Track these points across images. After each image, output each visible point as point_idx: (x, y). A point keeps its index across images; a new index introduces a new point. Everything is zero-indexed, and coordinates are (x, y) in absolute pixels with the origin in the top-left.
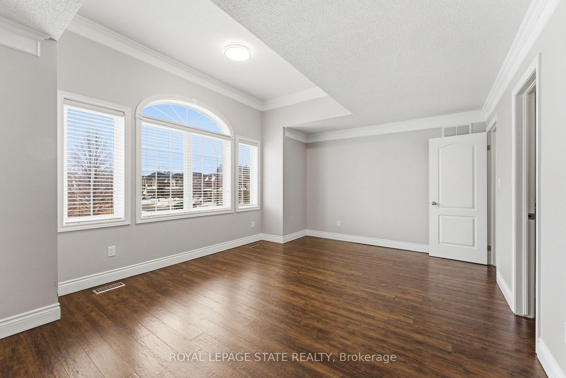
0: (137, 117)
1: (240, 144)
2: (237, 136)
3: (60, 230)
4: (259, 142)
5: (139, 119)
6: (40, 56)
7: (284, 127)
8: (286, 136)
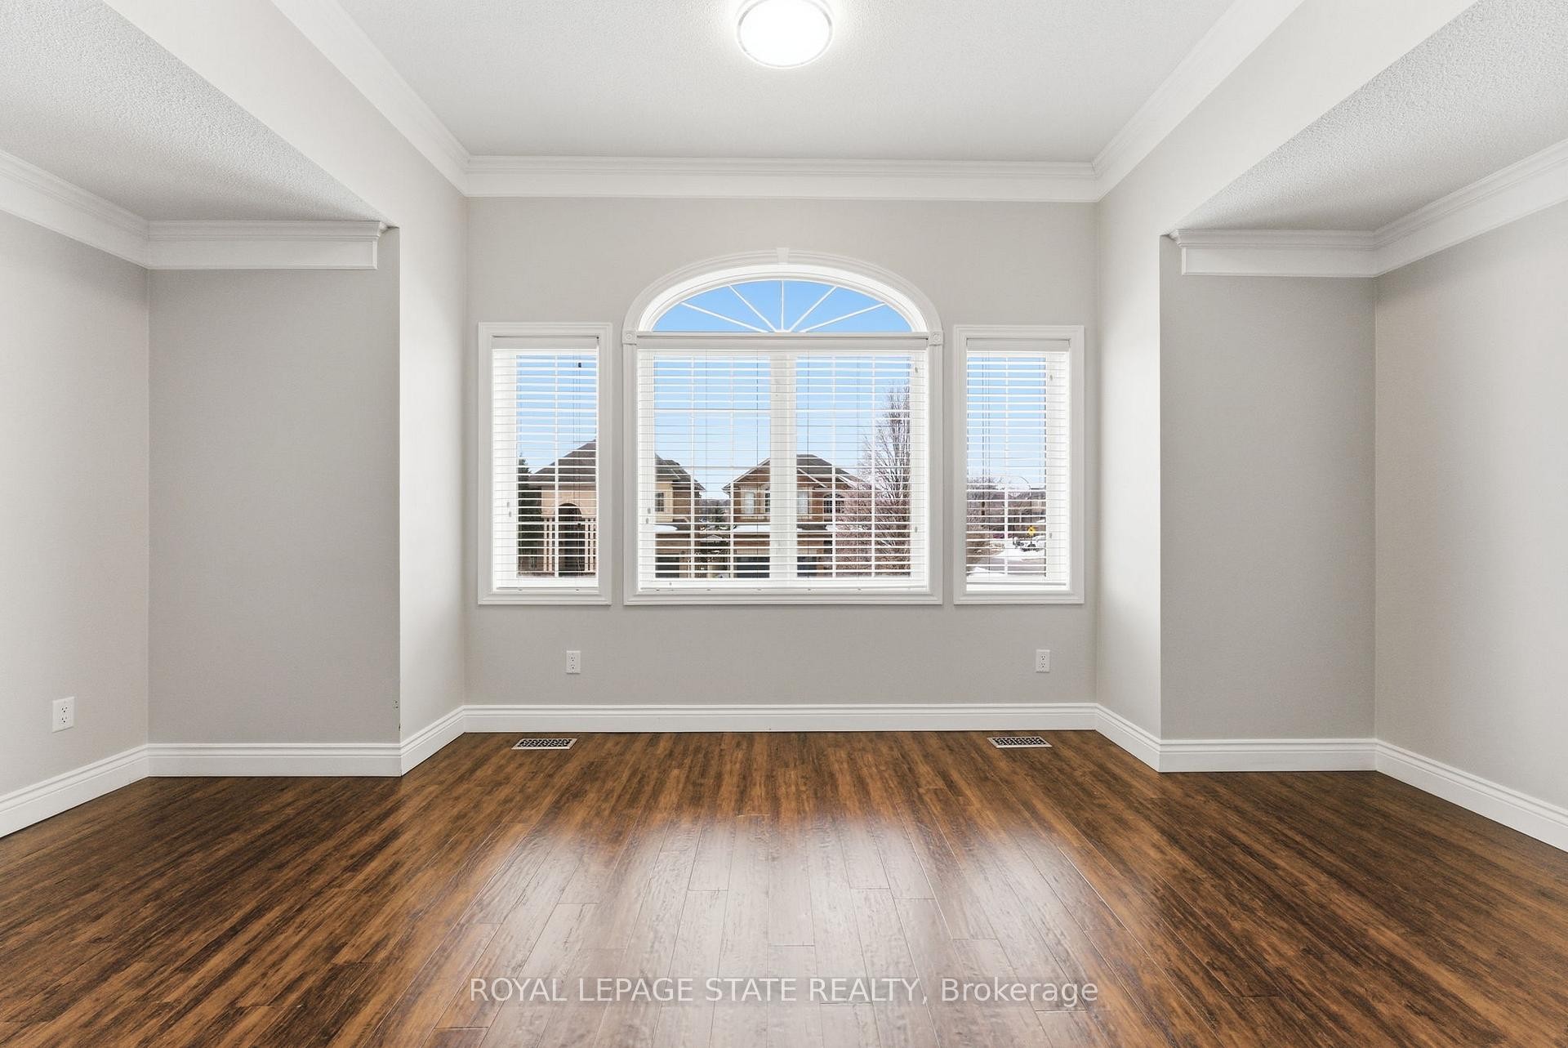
0: (623, 342)
1: (970, 354)
2: (956, 328)
3: (484, 600)
4: (1078, 334)
5: (631, 344)
6: (376, 268)
7: (1168, 236)
8: (1184, 271)
